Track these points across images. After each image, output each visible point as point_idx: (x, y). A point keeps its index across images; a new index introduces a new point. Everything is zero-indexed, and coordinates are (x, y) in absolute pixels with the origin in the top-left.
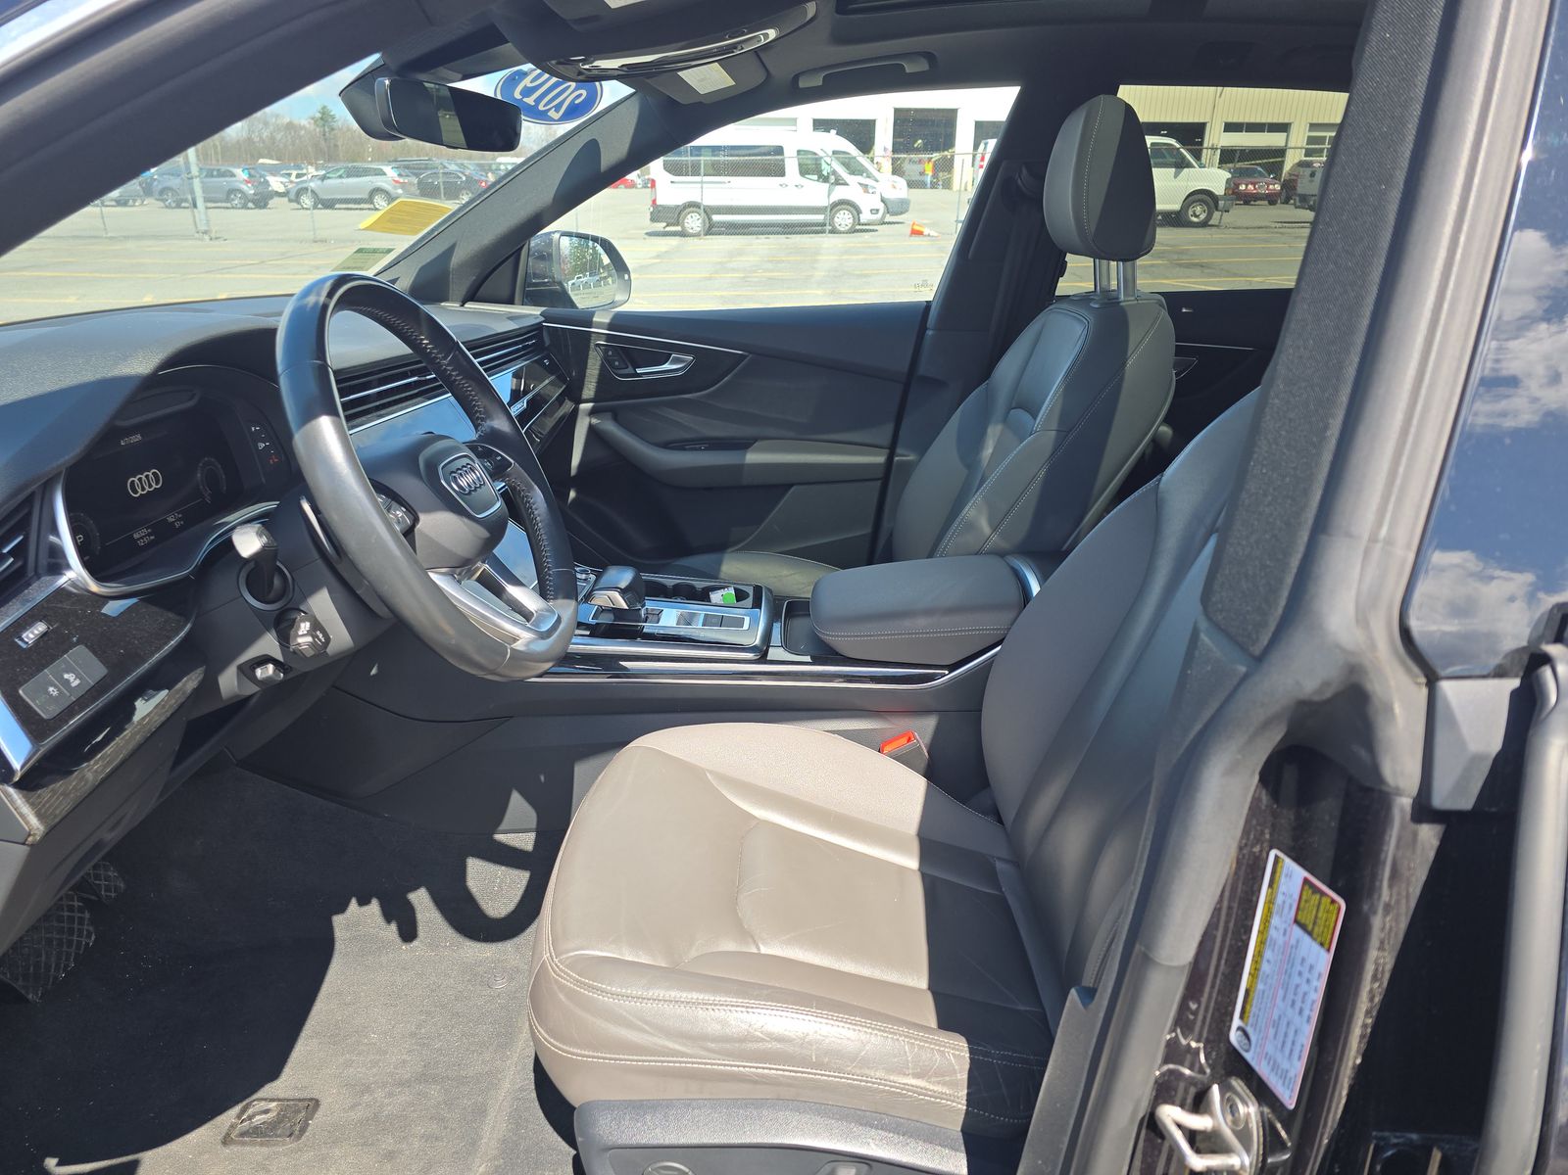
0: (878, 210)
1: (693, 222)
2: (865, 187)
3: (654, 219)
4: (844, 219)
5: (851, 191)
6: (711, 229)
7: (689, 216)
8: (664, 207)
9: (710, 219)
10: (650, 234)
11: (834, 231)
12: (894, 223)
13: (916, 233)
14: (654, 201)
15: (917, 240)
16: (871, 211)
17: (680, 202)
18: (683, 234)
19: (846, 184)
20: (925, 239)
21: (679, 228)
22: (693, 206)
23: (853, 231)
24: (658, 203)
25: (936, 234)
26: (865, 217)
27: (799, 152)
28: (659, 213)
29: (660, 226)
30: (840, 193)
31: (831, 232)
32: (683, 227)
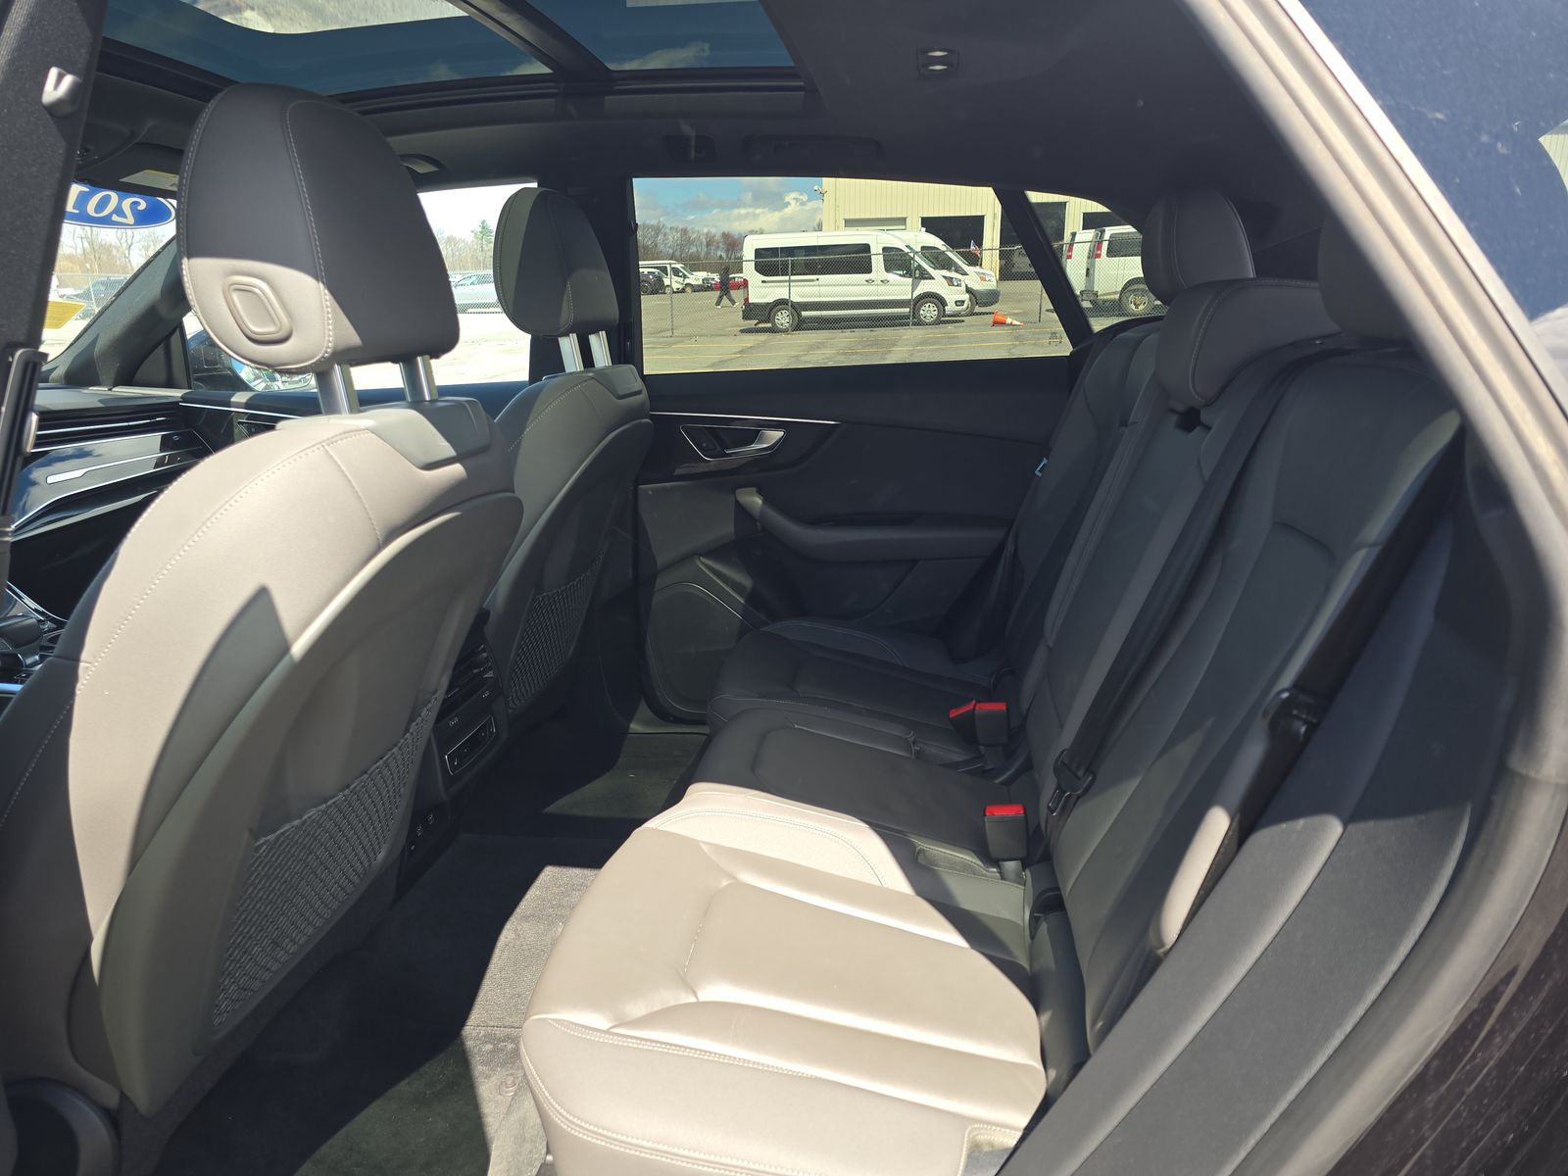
0: (963, 302)
1: (783, 319)
2: (950, 280)
3: (746, 317)
4: (929, 311)
5: (937, 284)
6: (800, 325)
7: (779, 313)
8: (756, 305)
9: (799, 315)
10: (742, 331)
11: (919, 323)
12: (984, 314)
13: (996, 323)
14: (747, 300)
15: (999, 330)
16: (956, 302)
17: (770, 299)
18: (774, 330)
19: (931, 278)
20: (1007, 328)
21: (770, 325)
22: (782, 303)
23: (938, 322)
24: (750, 301)
25: (1018, 323)
26: (951, 308)
27: (885, 249)
28: (751, 311)
29: (751, 323)
30: (925, 287)
31: (914, 324)
32: (774, 324)
